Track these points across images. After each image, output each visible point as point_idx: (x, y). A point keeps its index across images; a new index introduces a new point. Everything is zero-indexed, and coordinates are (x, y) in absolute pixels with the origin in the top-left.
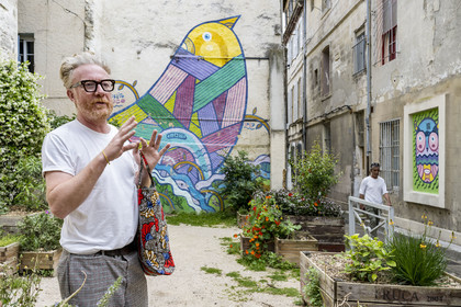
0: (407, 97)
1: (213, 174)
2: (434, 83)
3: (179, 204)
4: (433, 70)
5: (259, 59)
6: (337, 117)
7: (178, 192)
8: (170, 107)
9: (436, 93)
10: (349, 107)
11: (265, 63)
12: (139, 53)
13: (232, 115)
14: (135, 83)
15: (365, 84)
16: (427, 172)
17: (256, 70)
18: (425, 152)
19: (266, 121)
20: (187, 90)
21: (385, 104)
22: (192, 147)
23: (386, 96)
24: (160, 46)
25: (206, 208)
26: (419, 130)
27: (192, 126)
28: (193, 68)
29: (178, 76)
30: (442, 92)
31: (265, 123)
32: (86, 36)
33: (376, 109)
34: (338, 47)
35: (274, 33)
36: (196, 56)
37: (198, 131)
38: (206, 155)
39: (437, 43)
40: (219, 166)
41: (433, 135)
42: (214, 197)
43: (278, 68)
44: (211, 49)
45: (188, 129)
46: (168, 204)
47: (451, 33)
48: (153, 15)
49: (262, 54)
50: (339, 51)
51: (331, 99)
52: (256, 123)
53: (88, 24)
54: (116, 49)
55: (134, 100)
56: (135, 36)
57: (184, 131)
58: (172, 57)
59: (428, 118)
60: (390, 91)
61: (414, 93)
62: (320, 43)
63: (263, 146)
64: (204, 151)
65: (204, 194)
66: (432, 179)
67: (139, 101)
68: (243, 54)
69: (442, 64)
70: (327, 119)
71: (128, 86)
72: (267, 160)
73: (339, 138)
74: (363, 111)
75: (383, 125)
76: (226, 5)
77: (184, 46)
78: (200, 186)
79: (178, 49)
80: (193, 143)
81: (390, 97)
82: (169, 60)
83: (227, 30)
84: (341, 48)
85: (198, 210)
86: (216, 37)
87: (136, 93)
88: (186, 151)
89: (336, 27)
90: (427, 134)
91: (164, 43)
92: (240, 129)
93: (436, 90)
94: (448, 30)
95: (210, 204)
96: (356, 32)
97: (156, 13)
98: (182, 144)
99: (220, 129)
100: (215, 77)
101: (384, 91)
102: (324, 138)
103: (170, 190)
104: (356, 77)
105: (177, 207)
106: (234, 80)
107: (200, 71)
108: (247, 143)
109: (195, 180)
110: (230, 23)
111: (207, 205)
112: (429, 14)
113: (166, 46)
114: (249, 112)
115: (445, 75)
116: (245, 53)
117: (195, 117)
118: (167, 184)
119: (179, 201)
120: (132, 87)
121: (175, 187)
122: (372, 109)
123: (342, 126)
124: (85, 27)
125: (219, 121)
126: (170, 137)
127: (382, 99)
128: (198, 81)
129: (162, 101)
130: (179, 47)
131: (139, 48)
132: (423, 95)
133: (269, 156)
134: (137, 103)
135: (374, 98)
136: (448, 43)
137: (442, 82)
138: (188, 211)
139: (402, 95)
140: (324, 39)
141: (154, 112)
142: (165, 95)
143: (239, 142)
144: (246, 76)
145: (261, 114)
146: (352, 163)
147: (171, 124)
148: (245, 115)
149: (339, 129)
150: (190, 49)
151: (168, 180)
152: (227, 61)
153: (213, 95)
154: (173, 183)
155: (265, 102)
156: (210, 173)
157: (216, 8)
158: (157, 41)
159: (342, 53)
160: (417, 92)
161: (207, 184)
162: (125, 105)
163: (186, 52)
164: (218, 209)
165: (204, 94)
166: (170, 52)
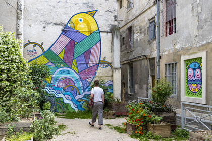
0: (182, 52)
1: (84, 91)
2: (198, 46)
3: (66, 107)
4: (197, 40)
5: (107, 32)
6: (137, 61)
7: (66, 101)
8: (61, 56)
9: (199, 51)
10: (145, 56)
11: (109, 34)
12: (44, 27)
13: (93, 61)
14: (43, 43)
15: (156, 45)
16: (194, 87)
17: (106, 38)
18: (193, 78)
19: (110, 63)
20: (70, 48)
21: (168, 55)
22: (73, 77)
23: (169, 51)
24: (56, 24)
25: (81, 109)
26: (189, 68)
27: (73, 67)
28: (73, 36)
29: (66, 40)
30: (203, 50)
31: (110, 64)
32: (18, 18)
33: (162, 58)
34: (138, 27)
35: (114, 19)
36: (75, 30)
37: (76, 69)
38: (81, 82)
39: (200, 27)
40: (87, 87)
41: (198, 70)
42: (85, 103)
43: (117, 37)
44: (83, 27)
45: (71, 68)
46: (60, 108)
47: (208, 23)
48: (52, 8)
49: (108, 30)
50: (139, 29)
51: (134, 52)
52: (106, 65)
53: (19, 11)
54: (32, 25)
55: (42, 53)
56: (42, 18)
57: (68, 69)
58: (63, 30)
59: (195, 62)
60: (171, 49)
61: (186, 51)
62: (126, 24)
63: (109, 76)
64: (80, 79)
65: (80, 102)
66: (197, 90)
67: (44, 53)
68: (99, 30)
69: (203, 38)
70: (131, 62)
71: (39, 45)
72: (111, 83)
73: (139, 71)
74: (154, 58)
75: (166, 65)
76: (90, 4)
77: (69, 25)
78: (77, 97)
79: (66, 26)
80: (74, 75)
81: (171, 52)
82: (61, 32)
83: (91, 17)
84: (139, 27)
85: (77, 110)
86: (85, 20)
87: (43, 49)
88: (70, 79)
89: (137, 17)
90: (194, 70)
91: (58, 23)
92: (98, 68)
93: (200, 49)
94: (207, 22)
95: (83, 107)
96: (149, 20)
97: (54, 7)
98: (68, 76)
99: (87, 68)
100: (85, 41)
101: (168, 49)
102: (128, 71)
103: (61, 100)
104: (150, 42)
105: (65, 109)
106: (95, 43)
107: (77, 38)
108: (101, 75)
109: (75, 95)
110: (93, 13)
111: (81, 107)
112: (195, 14)
113: (59, 24)
114: (102, 59)
115: (205, 42)
116: (100, 29)
117: (74, 62)
118: (60, 97)
119: (67, 106)
120: (41, 46)
121: (64, 99)
122: (160, 58)
123: (140, 65)
124: (17, 13)
125: (87, 64)
126: (61, 72)
127: (166, 53)
128: (76, 43)
129: (57, 53)
130: (66, 25)
131: (44, 25)
132: (191, 51)
133: (112, 81)
134: (43, 54)
135: (161, 52)
136: (206, 27)
137: (203, 46)
138: (72, 111)
139: (179, 51)
140: (129, 23)
141: (53, 59)
142: (59, 50)
143: (97, 75)
144: (100, 41)
145: (108, 60)
146: (147, 83)
147: (62, 66)
148: (100, 60)
149: (139, 66)
150: (72, 26)
151: (61, 95)
152: (91, 33)
153: (83, 50)
154: (63, 97)
155: (110, 54)
156: (82, 91)
157: (85, 5)
158: (54, 22)
159: (140, 30)
160: (188, 50)
161: (81, 96)
162: (37, 56)
163: (70, 28)
164: (87, 109)
165: (79, 50)
166: (61, 28)
